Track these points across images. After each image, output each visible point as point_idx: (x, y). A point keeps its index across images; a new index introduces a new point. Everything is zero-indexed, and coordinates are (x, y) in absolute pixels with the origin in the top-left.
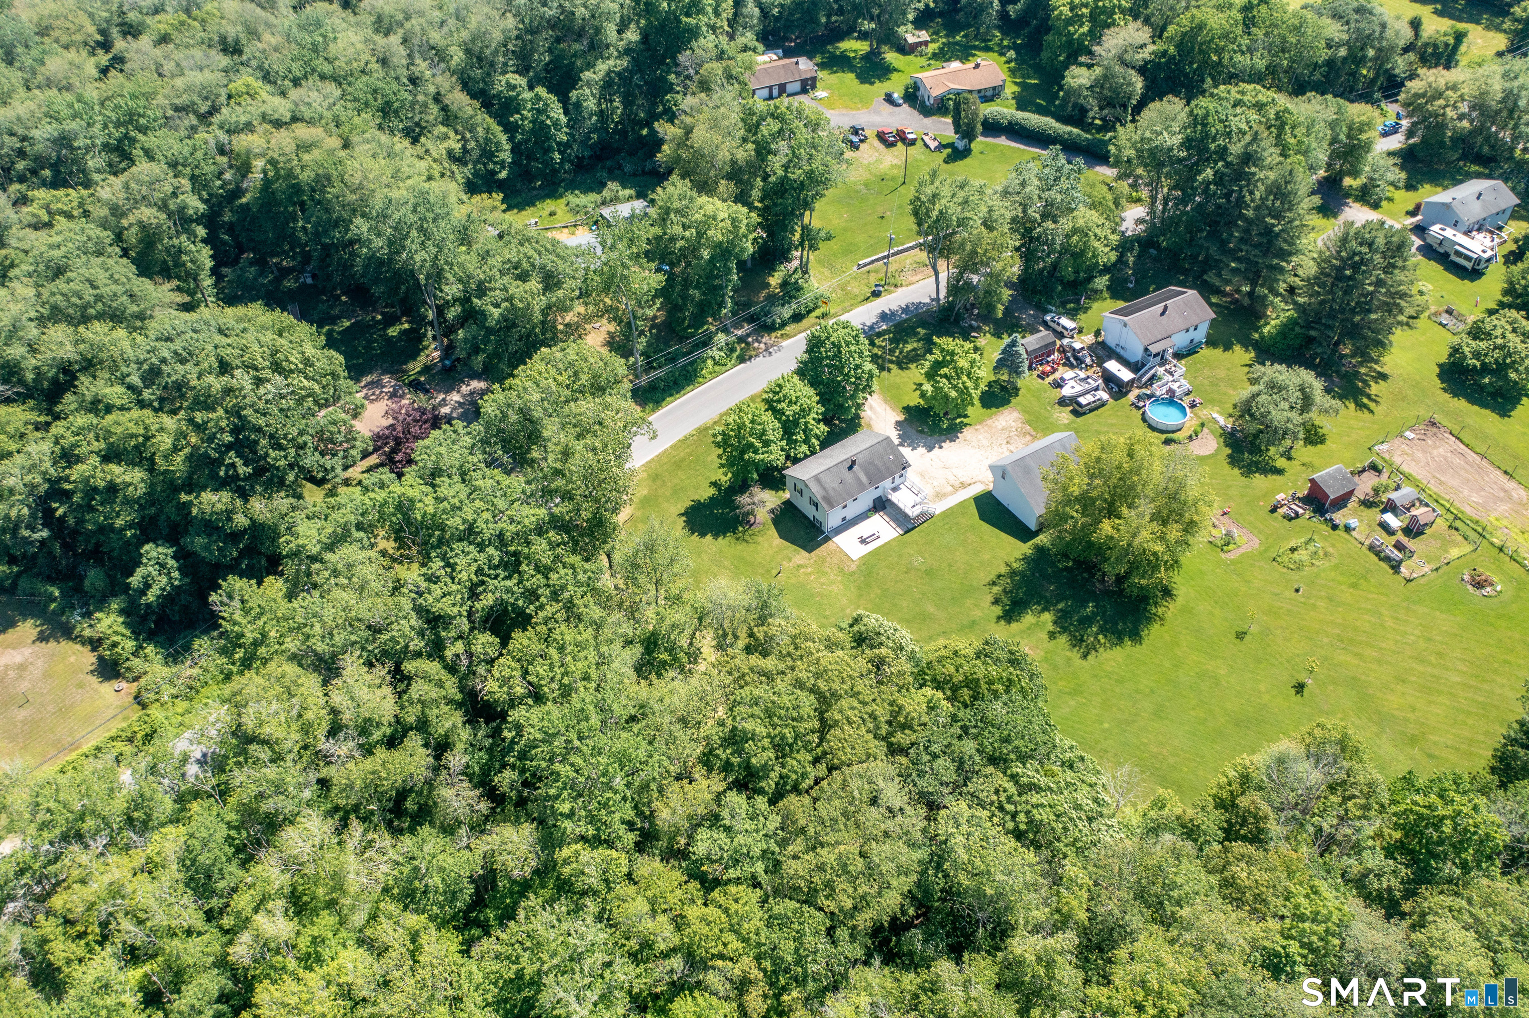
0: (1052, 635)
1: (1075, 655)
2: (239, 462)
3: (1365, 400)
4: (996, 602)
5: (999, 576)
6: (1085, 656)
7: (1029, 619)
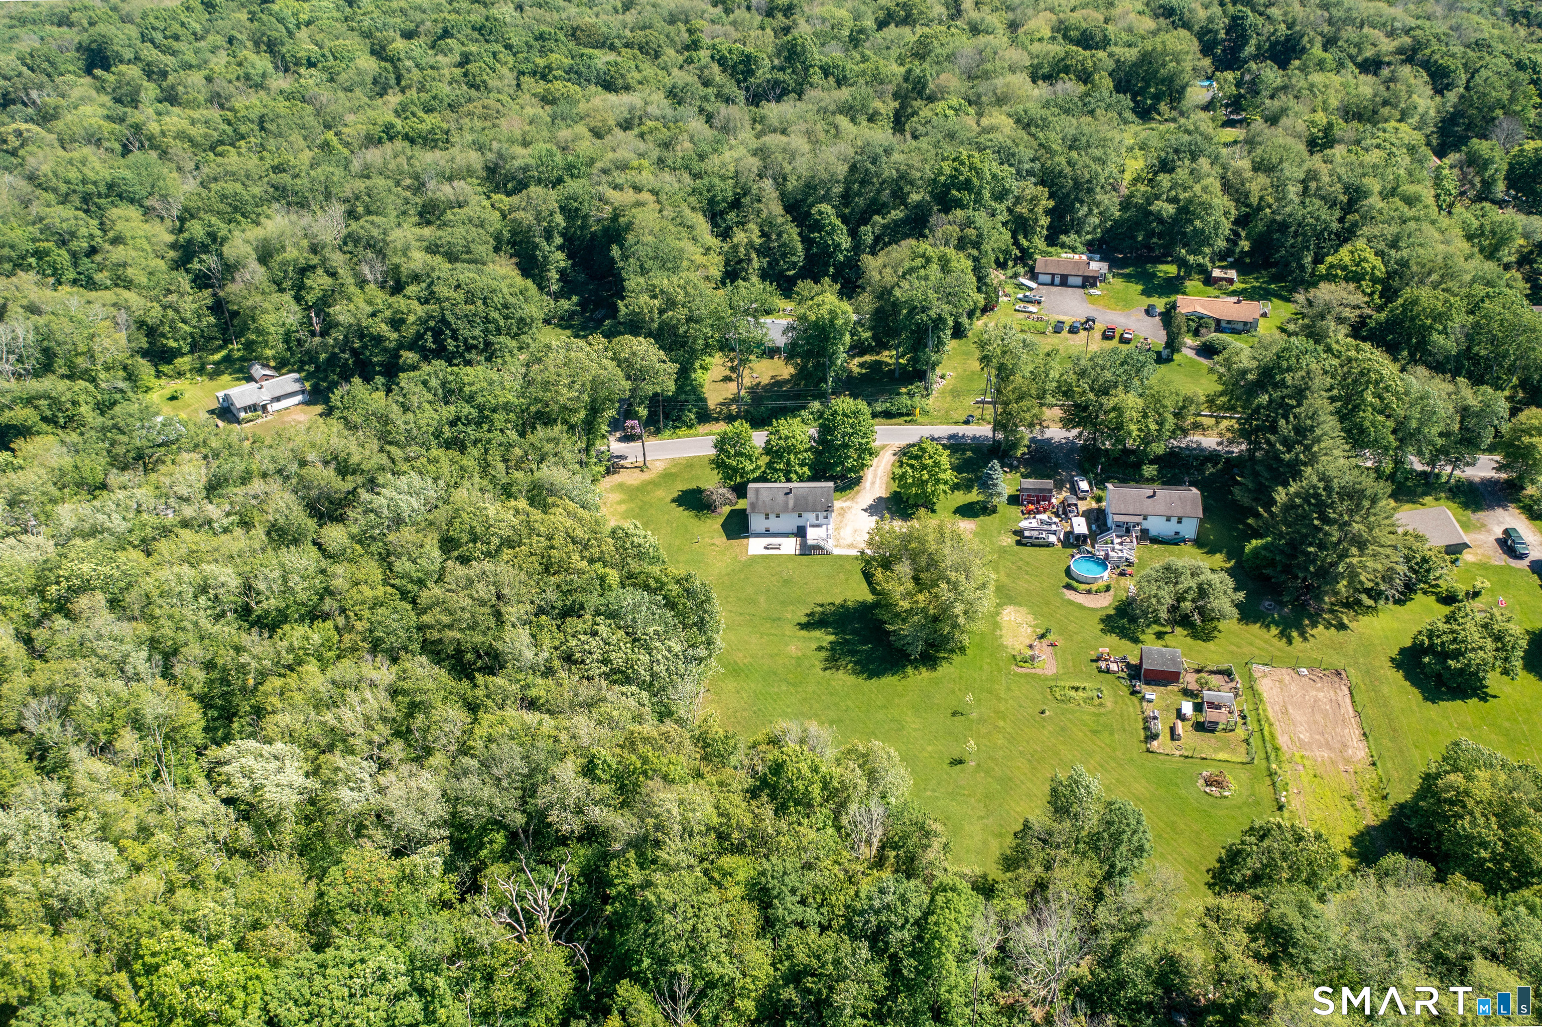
0: (820, 648)
1: (819, 665)
2: (431, 339)
3: (1295, 634)
4: (809, 615)
5: (830, 604)
6: (825, 669)
7: (817, 633)
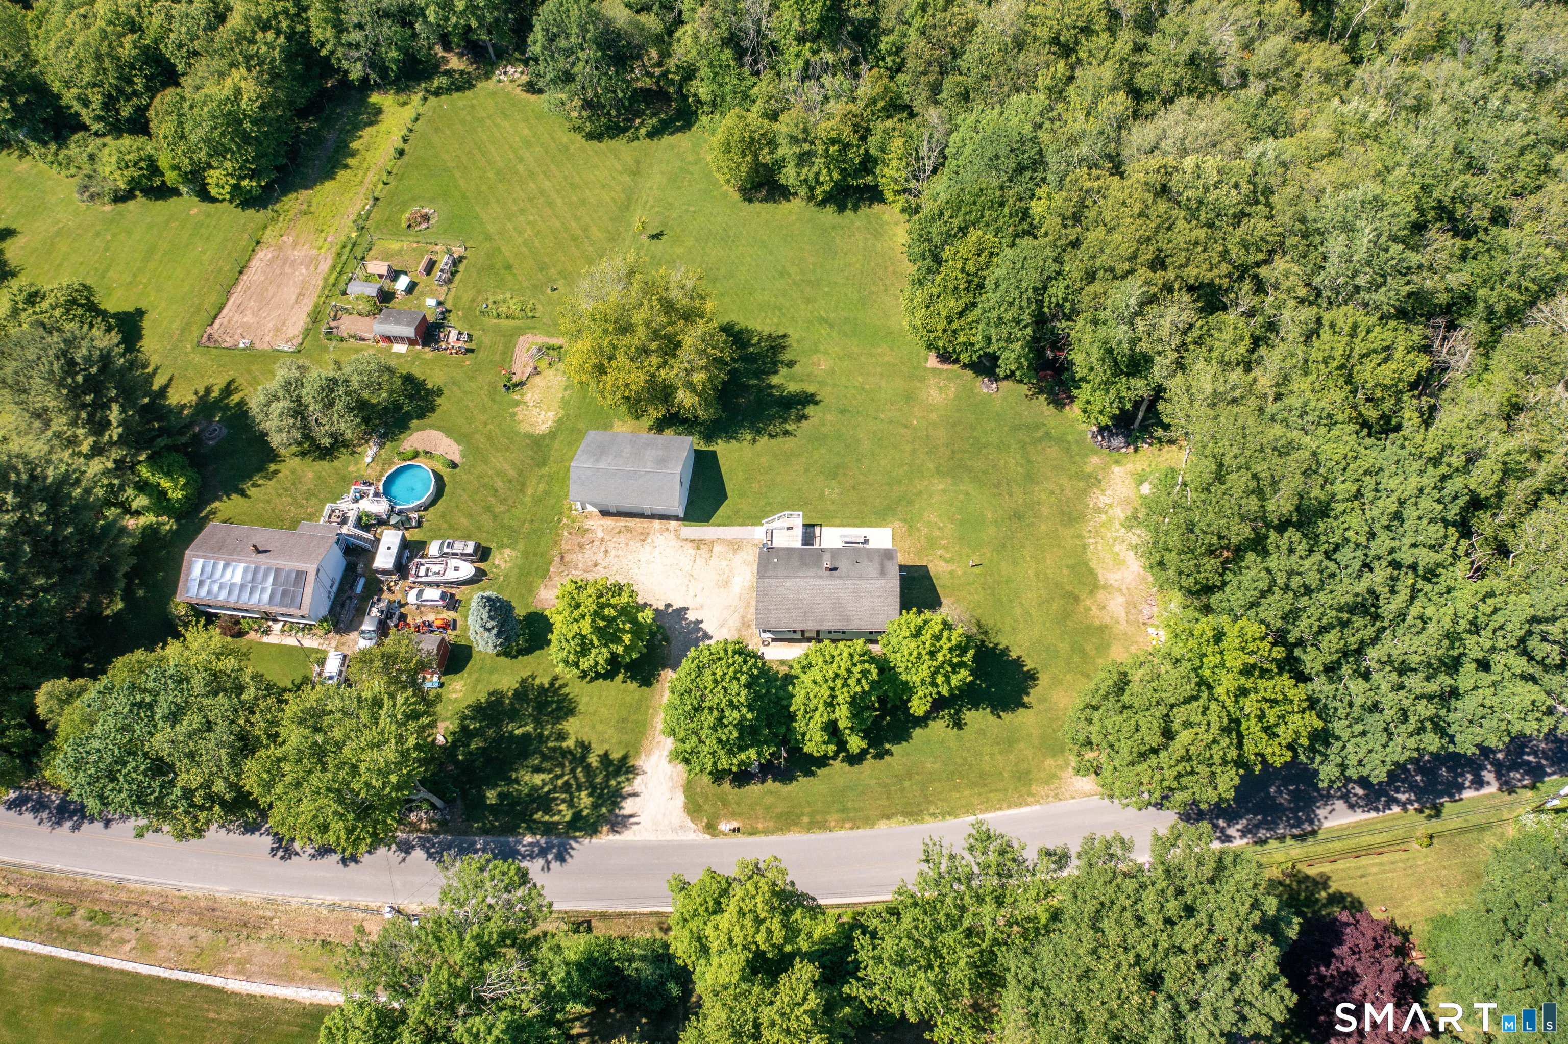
0: (791, 364)
3: (215, 395)
4: (805, 417)
5: (771, 436)
6: (784, 336)
7: (793, 387)
